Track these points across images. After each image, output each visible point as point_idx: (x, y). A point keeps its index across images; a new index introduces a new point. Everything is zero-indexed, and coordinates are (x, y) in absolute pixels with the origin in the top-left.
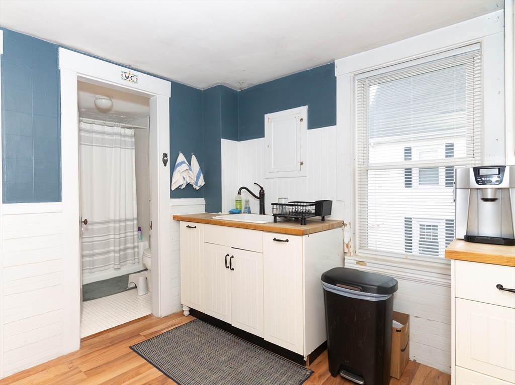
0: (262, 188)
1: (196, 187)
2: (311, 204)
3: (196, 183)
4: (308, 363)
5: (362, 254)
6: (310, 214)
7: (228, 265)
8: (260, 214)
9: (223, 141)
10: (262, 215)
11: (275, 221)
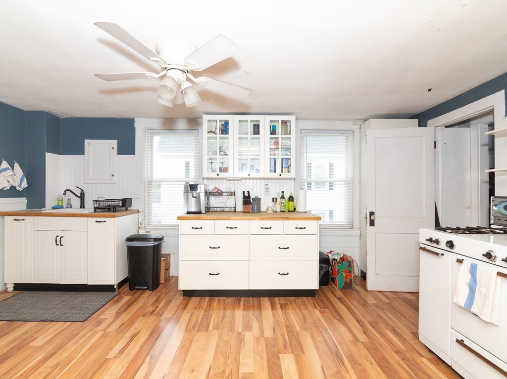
0: (82, 190)
1: (20, 188)
2: (120, 200)
3: (20, 186)
4: (117, 289)
5: (148, 227)
6: (119, 206)
7: (58, 242)
8: (81, 208)
9: (46, 153)
10: (82, 209)
11: (95, 211)
